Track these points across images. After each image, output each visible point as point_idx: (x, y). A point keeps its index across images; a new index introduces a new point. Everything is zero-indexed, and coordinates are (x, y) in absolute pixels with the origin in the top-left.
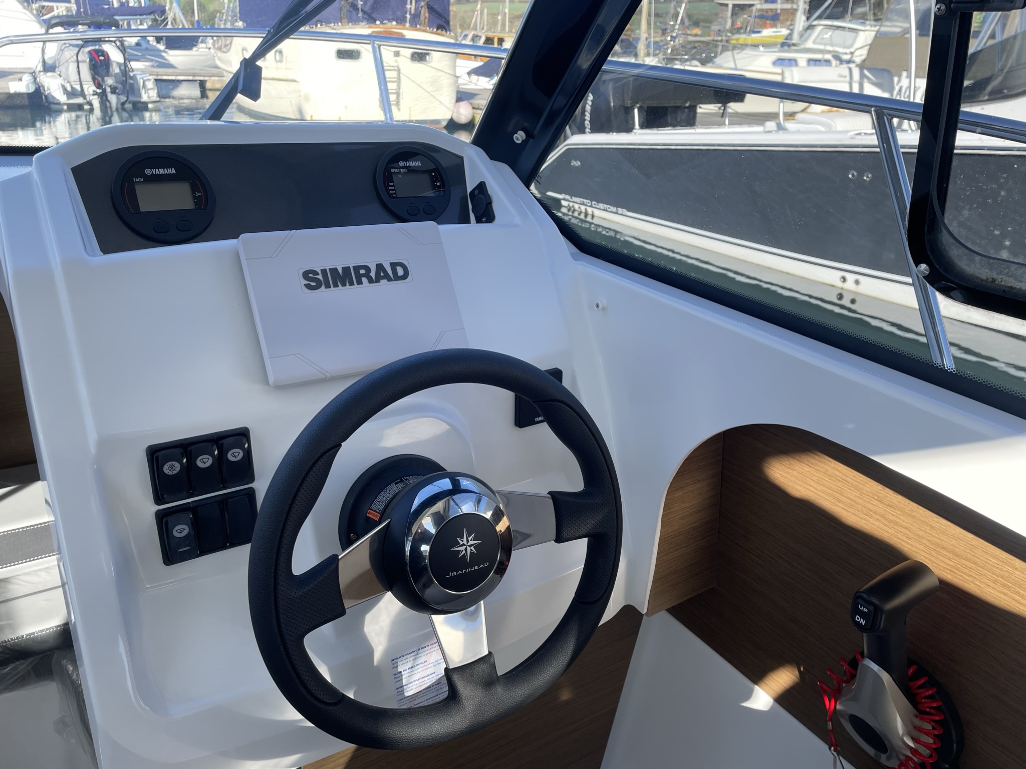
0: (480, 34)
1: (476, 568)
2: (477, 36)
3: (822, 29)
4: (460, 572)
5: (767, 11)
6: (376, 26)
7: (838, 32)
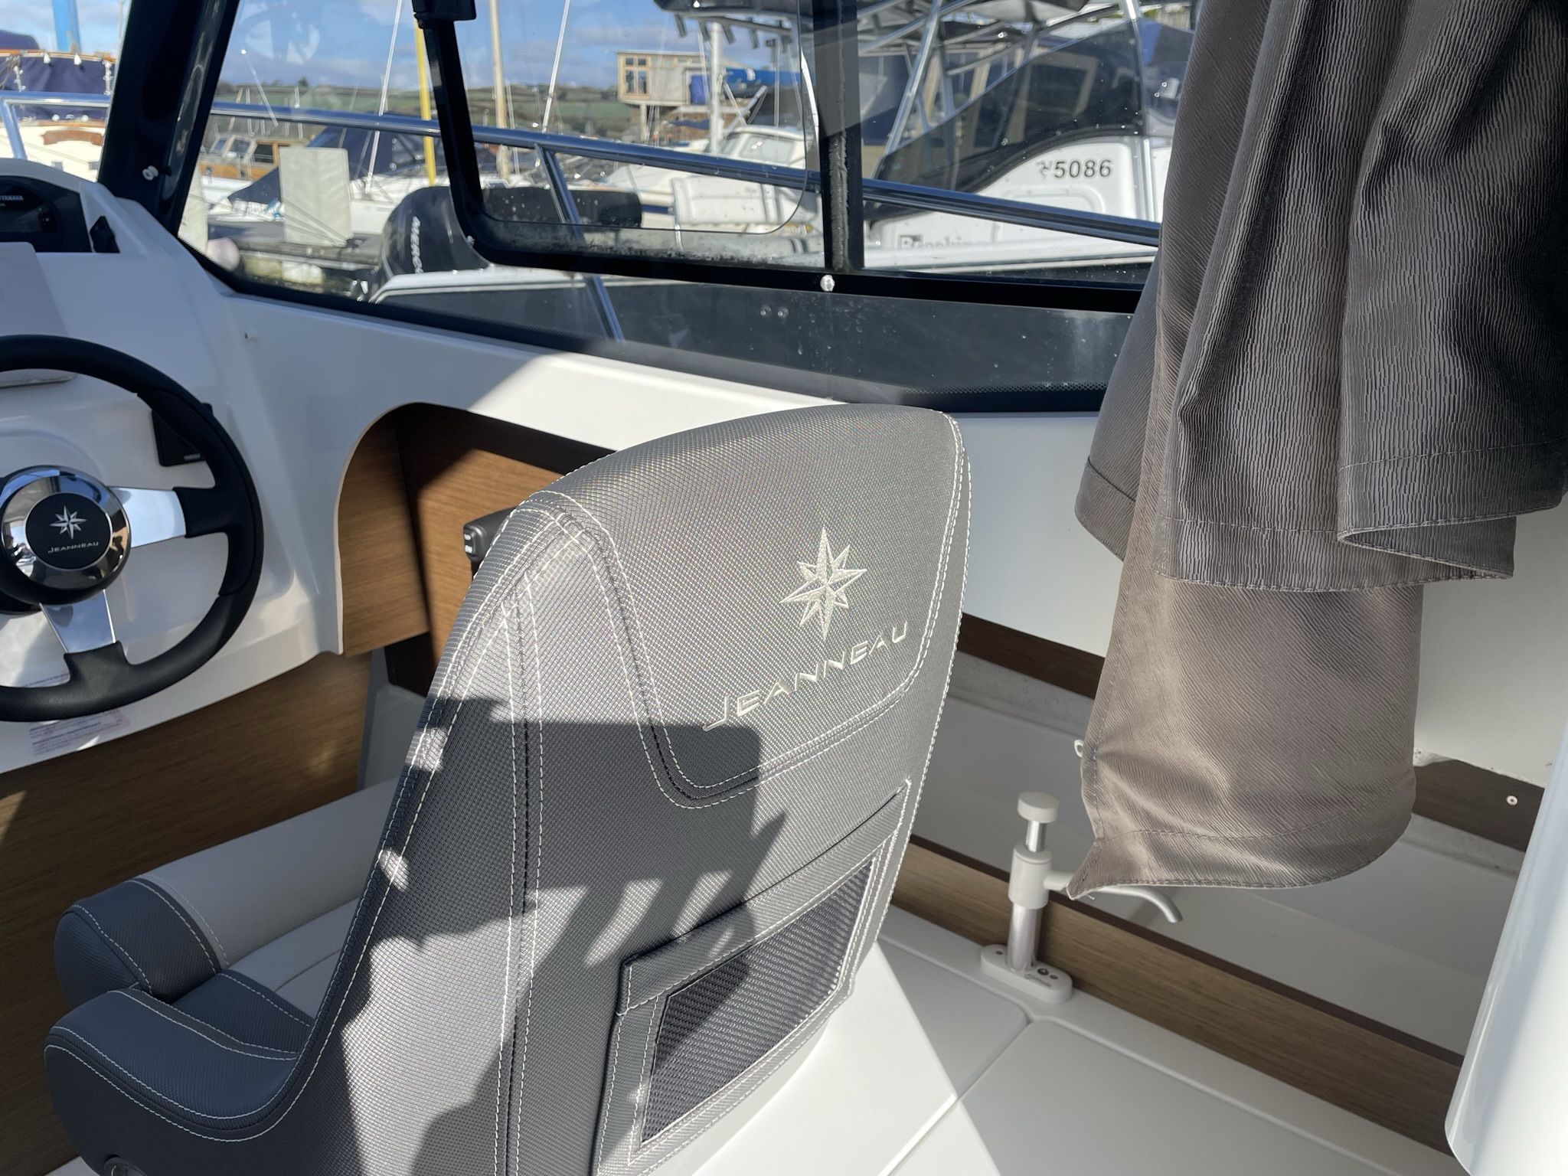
0: (246, 139)
1: (83, 545)
2: (242, 142)
3: (749, 139)
4: (63, 548)
5: (696, 115)
6: (53, 123)
7: (768, 141)
